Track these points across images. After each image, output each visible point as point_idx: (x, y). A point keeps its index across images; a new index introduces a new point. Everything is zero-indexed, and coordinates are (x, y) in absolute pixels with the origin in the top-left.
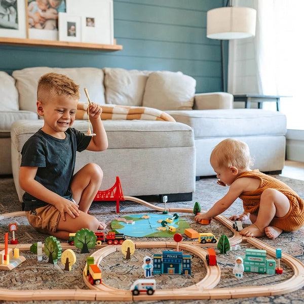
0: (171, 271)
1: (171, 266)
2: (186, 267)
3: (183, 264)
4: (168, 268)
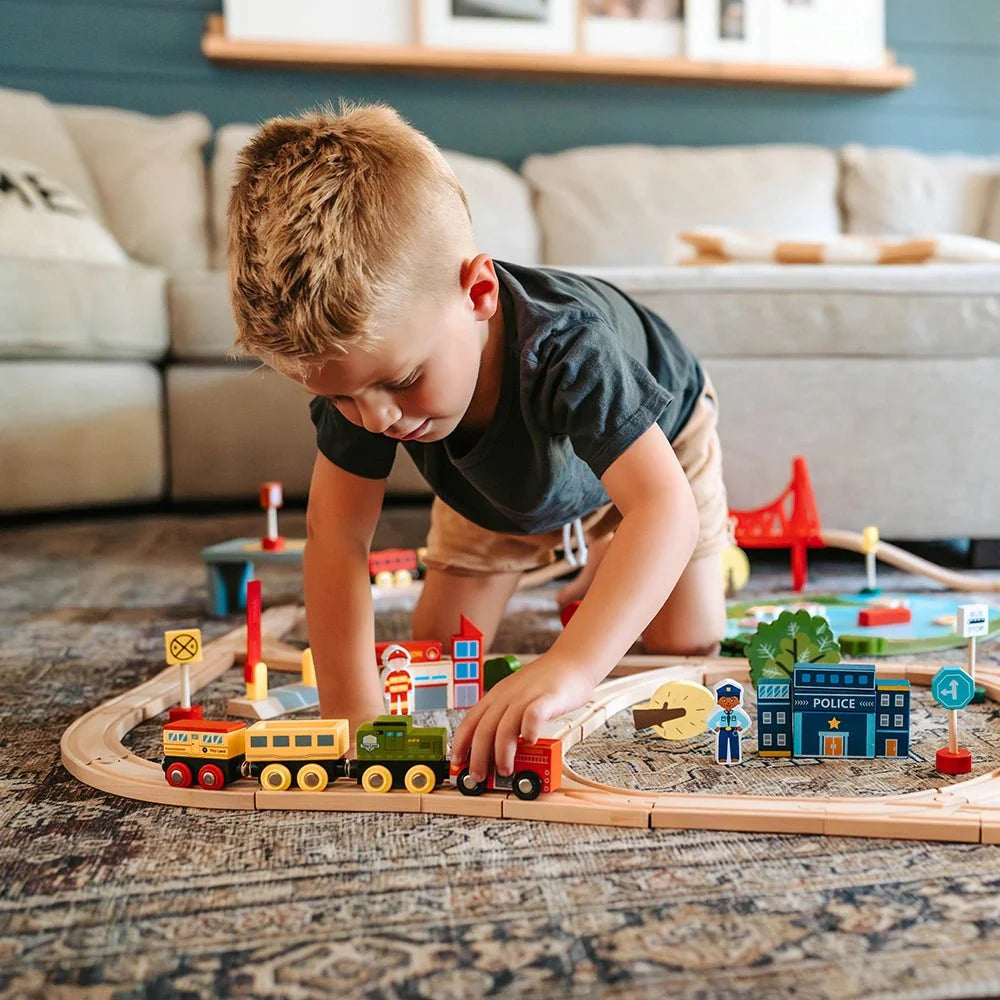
0: (833, 746)
1: (834, 723)
2: (892, 726)
3: (880, 710)
4: (820, 734)
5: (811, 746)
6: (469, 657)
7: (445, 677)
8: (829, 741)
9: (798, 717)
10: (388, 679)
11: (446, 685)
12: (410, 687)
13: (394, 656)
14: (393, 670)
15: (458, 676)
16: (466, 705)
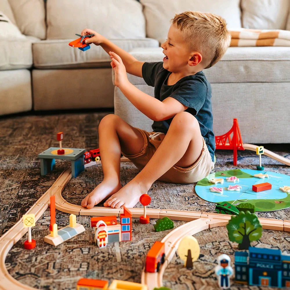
0: (265, 282)
1: (265, 274)
2: (288, 276)
3: (283, 270)
4: (260, 277)
5: (256, 282)
6: (127, 223)
7: (118, 231)
8: (263, 280)
9: (251, 271)
10: (99, 234)
11: (118, 233)
12: (106, 236)
13: (101, 225)
14: (100, 230)
15: (123, 230)
16: (126, 240)
